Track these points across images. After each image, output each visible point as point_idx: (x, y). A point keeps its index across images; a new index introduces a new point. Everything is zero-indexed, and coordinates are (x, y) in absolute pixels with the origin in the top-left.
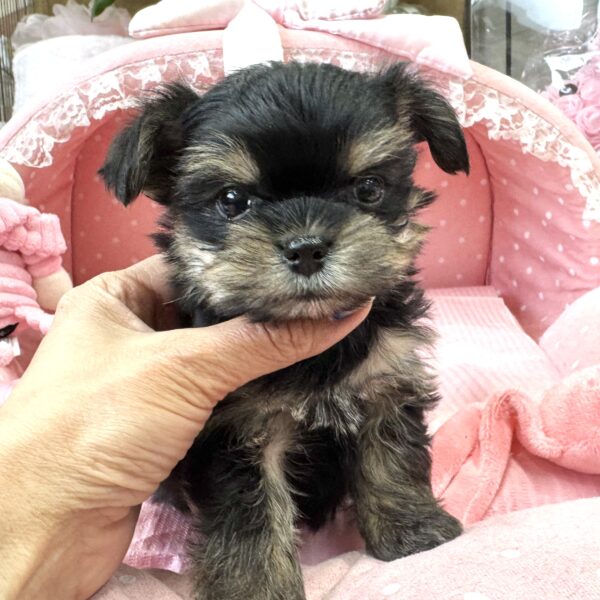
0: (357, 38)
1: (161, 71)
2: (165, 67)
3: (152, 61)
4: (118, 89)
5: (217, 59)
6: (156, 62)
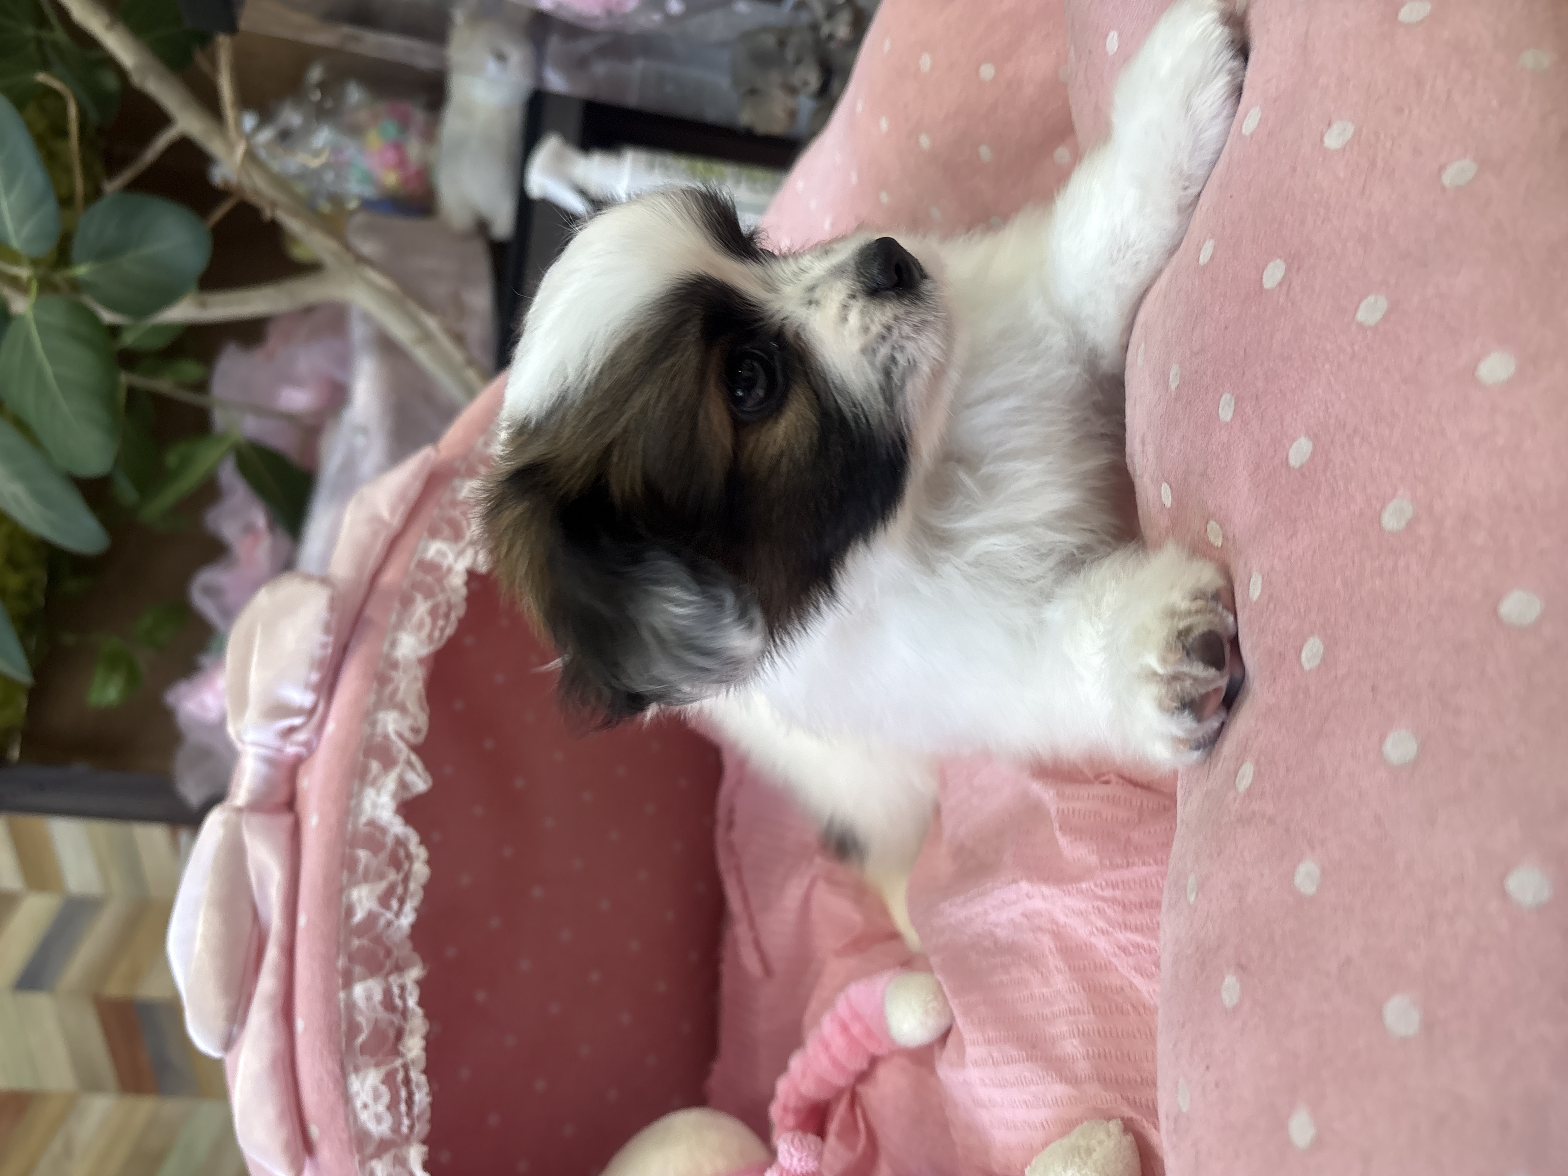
1: (363, 979)
2: (358, 969)
3: (342, 995)
4: (383, 1070)
5: (361, 868)
6: (348, 983)
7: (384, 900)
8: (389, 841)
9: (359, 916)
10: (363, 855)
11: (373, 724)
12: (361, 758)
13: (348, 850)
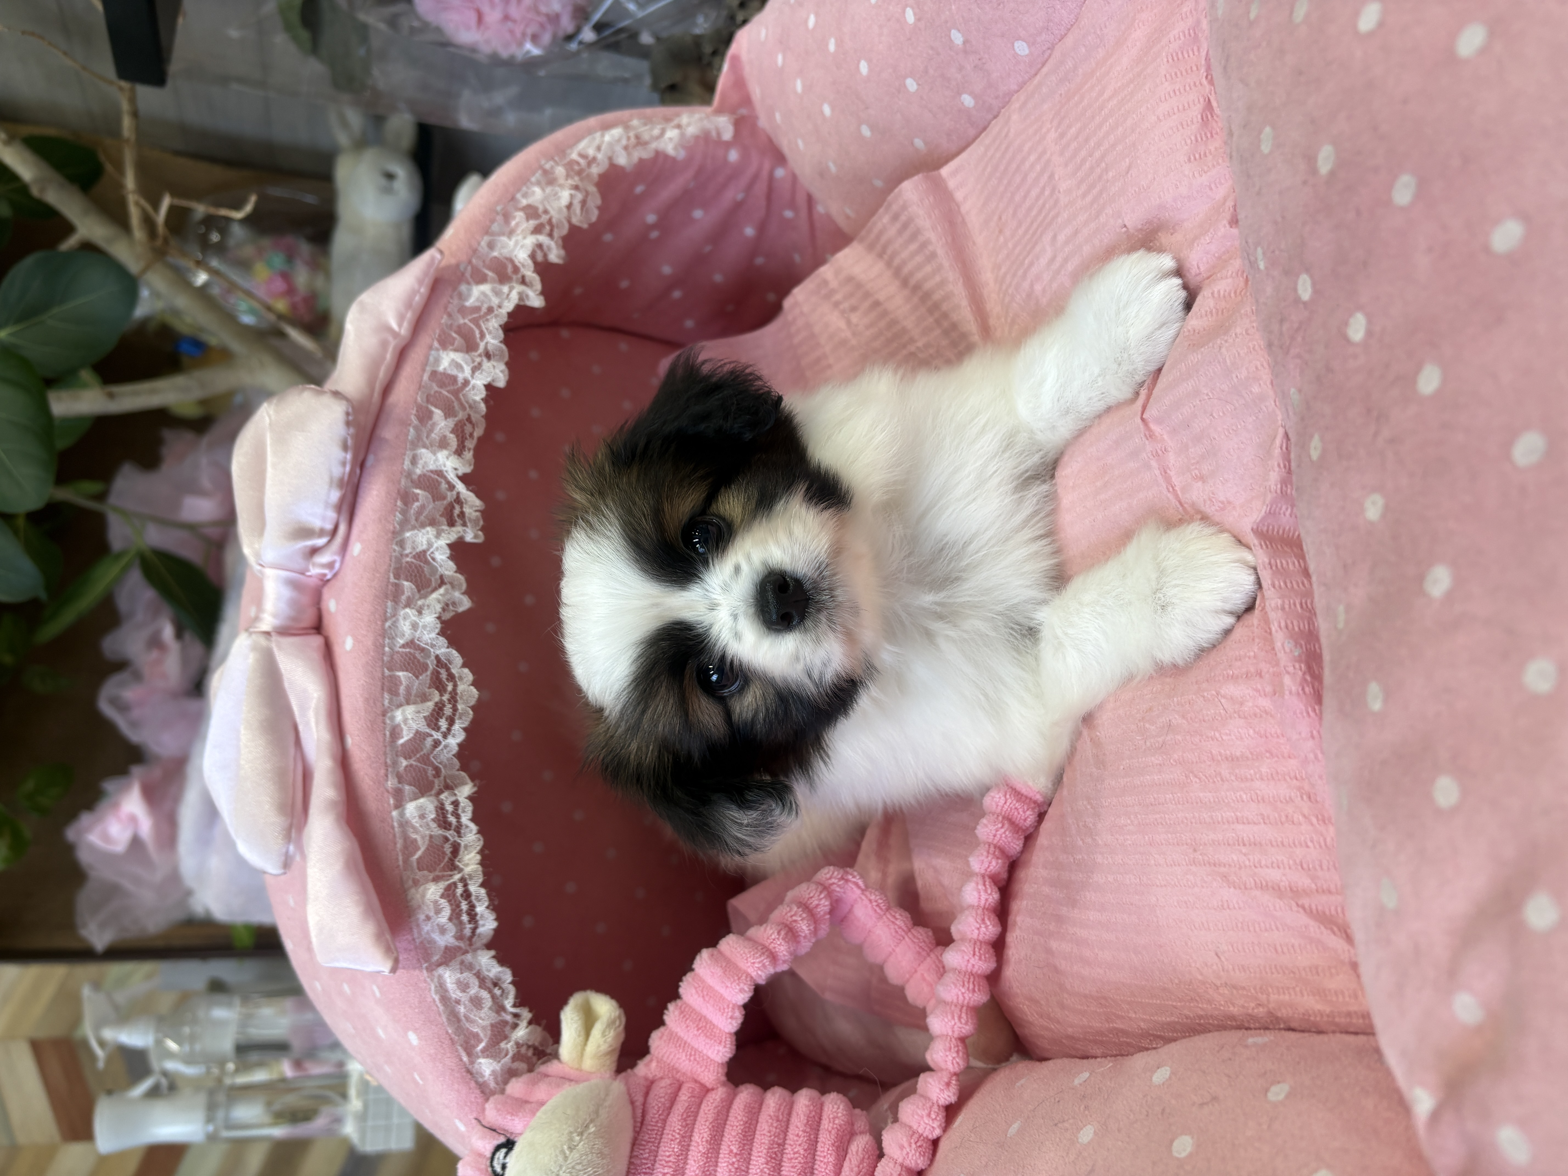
1: (414, 798)
2: (408, 790)
3: (395, 814)
4: (442, 885)
5: (402, 690)
6: (399, 805)
7: (432, 721)
8: (431, 661)
9: (406, 736)
10: (403, 676)
11: (401, 544)
12: (392, 580)
13: (387, 672)
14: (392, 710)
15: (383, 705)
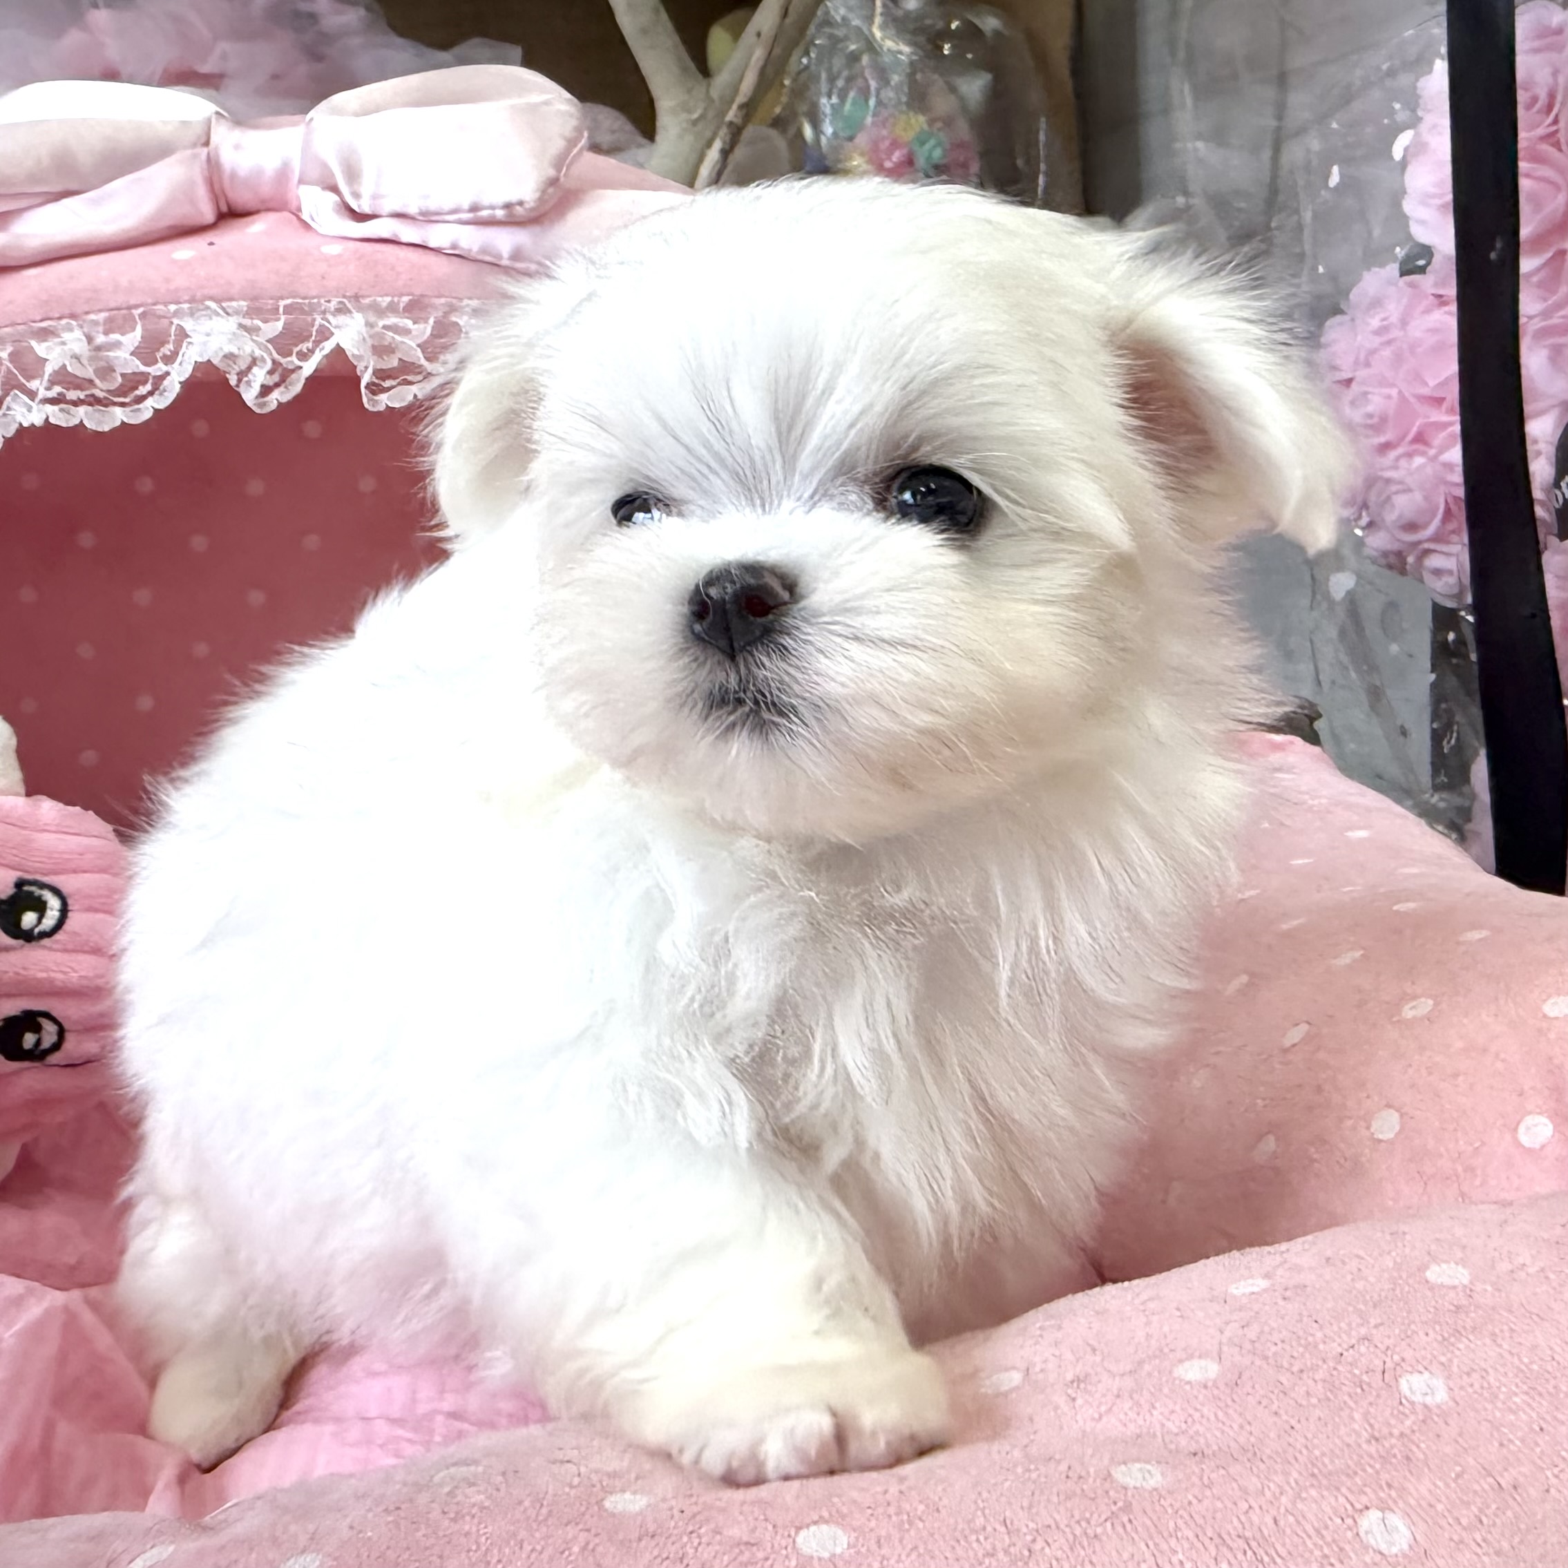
0: (505, 262)
5: (115, 337)
7: (62, 377)
8: (158, 369)
9: (40, 349)
10: (133, 338)
11: (341, 310)
12: (282, 303)
13: (137, 312)
14: (81, 327)
15: (87, 313)
